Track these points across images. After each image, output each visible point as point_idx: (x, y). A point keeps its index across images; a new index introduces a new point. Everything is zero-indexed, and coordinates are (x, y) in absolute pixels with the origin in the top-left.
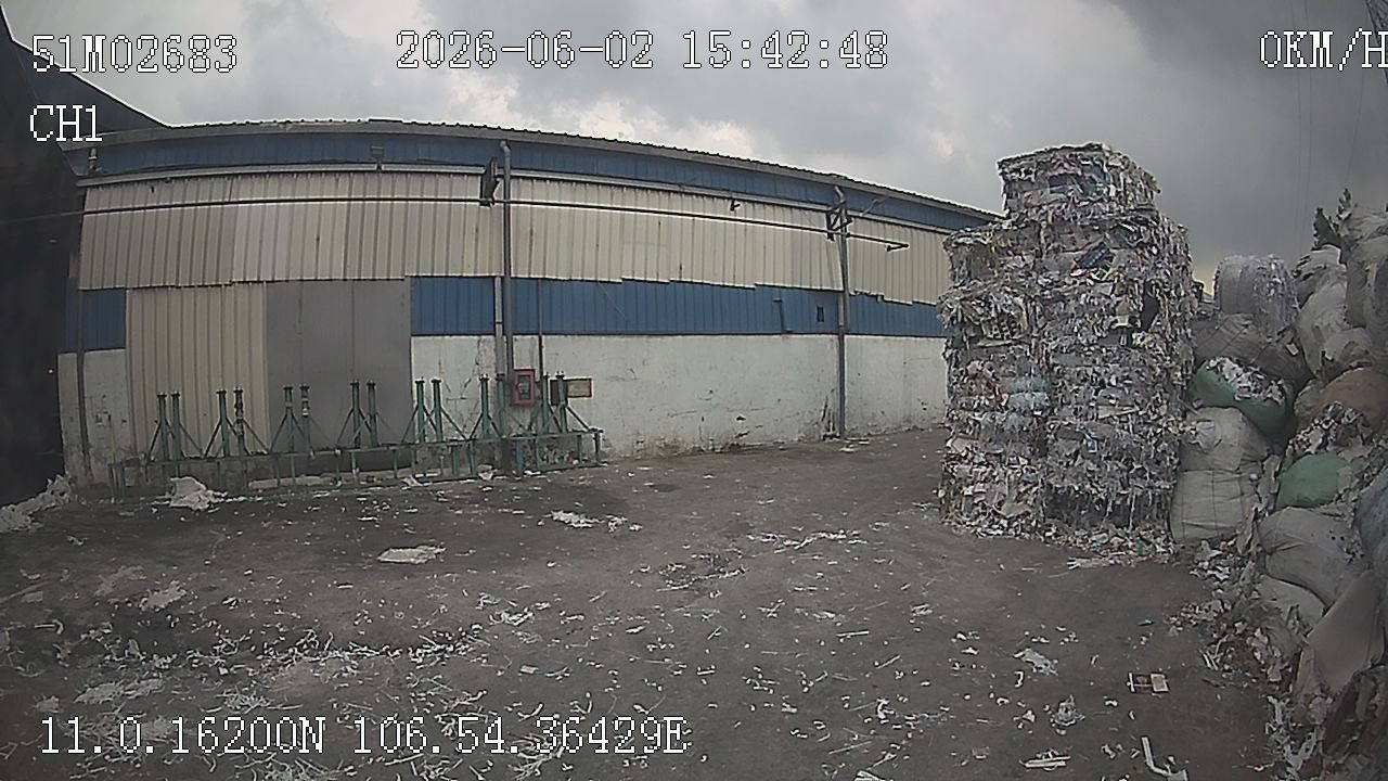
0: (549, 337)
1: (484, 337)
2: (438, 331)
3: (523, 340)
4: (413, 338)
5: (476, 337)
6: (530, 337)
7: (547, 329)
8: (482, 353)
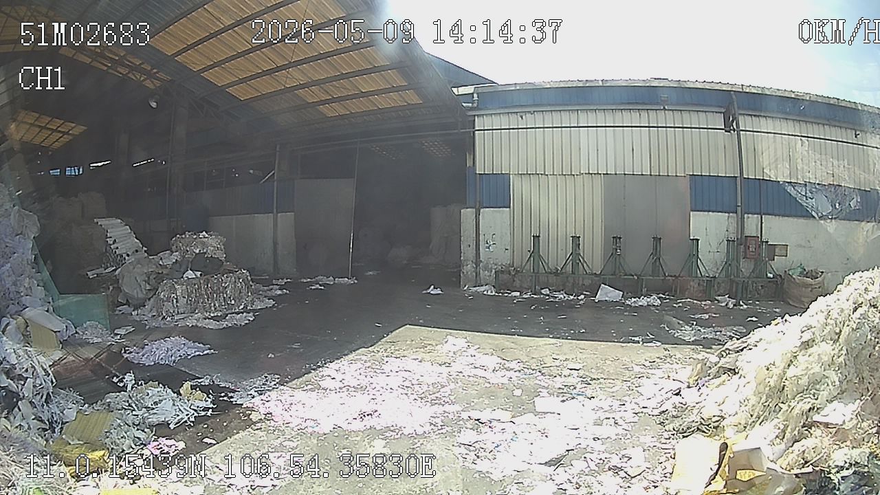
0: (767, 216)
1: (731, 214)
2: (706, 209)
3: (752, 218)
4: (691, 213)
5: (727, 214)
6: (756, 216)
7: (765, 212)
8: (730, 224)
